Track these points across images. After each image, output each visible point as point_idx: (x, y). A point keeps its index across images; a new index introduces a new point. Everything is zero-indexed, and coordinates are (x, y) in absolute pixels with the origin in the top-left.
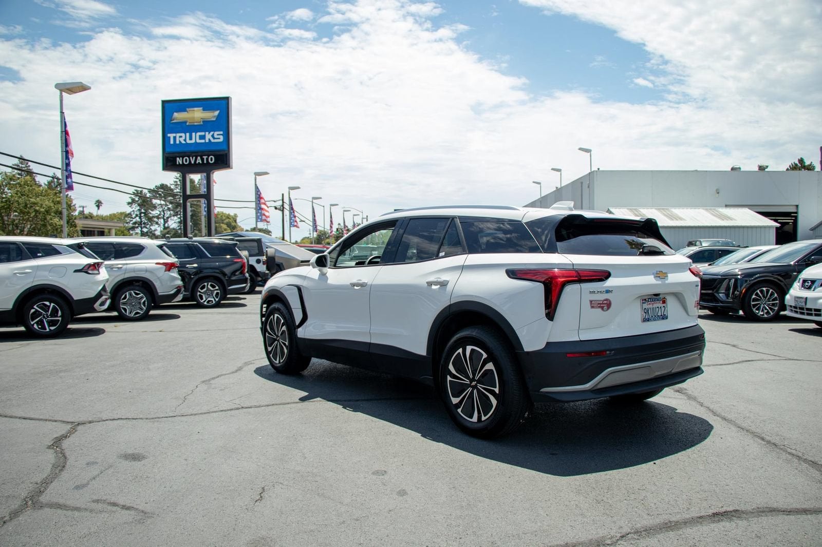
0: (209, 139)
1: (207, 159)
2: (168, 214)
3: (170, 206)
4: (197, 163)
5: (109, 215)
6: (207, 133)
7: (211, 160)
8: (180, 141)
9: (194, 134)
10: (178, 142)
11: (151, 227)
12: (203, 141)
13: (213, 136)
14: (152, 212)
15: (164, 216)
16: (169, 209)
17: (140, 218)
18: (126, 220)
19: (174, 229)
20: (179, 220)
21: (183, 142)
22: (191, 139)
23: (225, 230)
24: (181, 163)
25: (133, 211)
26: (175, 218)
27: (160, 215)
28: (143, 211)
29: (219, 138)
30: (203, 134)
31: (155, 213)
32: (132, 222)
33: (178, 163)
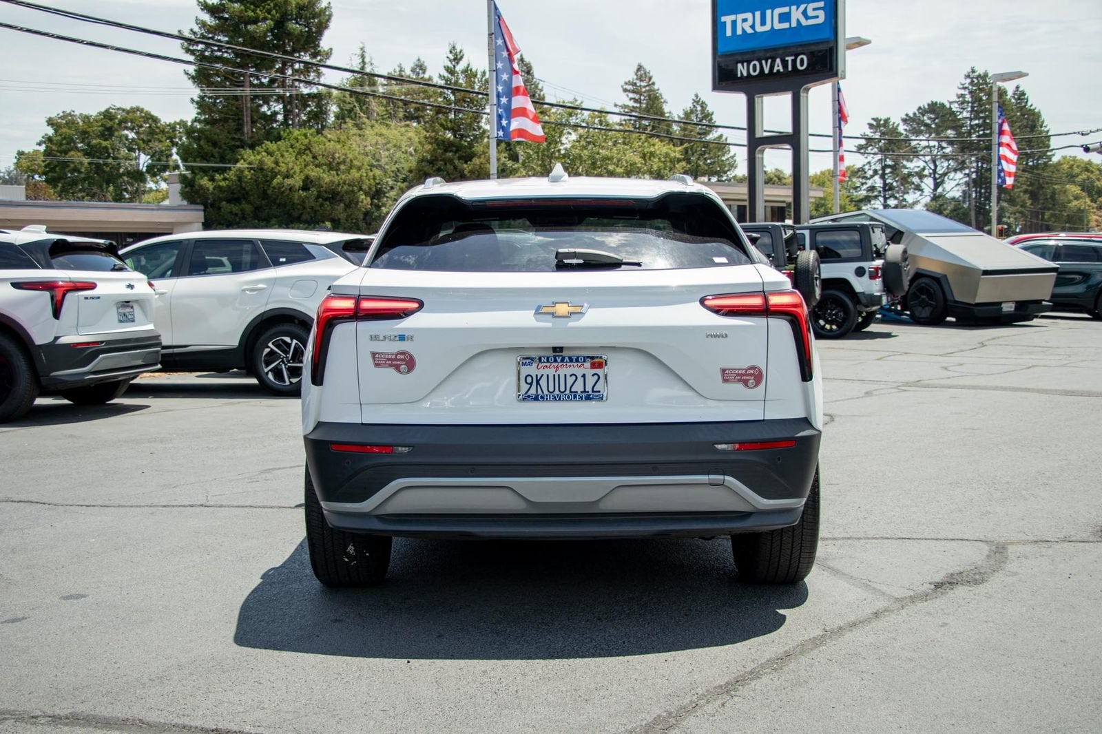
0: (798, 20)
1: (794, 62)
2: (943, 166)
3: (949, 150)
4: (775, 71)
5: (819, 173)
6: (794, 8)
7: (802, 64)
8: (743, 30)
9: (768, 12)
10: (739, 32)
11: (906, 196)
12: (786, 25)
13: (805, 13)
14: (908, 165)
15: (935, 172)
16: (946, 157)
17: (883, 177)
18: (855, 183)
19: (953, 199)
20: (967, 179)
21: (750, 31)
22: (763, 23)
23: (1077, 198)
24: (745, 74)
25: (869, 163)
26: (959, 175)
27: (924, 169)
28: (889, 162)
29: (817, 17)
30: (786, 10)
31: (914, 165)
32: (865, 187)
33: (739, 75)
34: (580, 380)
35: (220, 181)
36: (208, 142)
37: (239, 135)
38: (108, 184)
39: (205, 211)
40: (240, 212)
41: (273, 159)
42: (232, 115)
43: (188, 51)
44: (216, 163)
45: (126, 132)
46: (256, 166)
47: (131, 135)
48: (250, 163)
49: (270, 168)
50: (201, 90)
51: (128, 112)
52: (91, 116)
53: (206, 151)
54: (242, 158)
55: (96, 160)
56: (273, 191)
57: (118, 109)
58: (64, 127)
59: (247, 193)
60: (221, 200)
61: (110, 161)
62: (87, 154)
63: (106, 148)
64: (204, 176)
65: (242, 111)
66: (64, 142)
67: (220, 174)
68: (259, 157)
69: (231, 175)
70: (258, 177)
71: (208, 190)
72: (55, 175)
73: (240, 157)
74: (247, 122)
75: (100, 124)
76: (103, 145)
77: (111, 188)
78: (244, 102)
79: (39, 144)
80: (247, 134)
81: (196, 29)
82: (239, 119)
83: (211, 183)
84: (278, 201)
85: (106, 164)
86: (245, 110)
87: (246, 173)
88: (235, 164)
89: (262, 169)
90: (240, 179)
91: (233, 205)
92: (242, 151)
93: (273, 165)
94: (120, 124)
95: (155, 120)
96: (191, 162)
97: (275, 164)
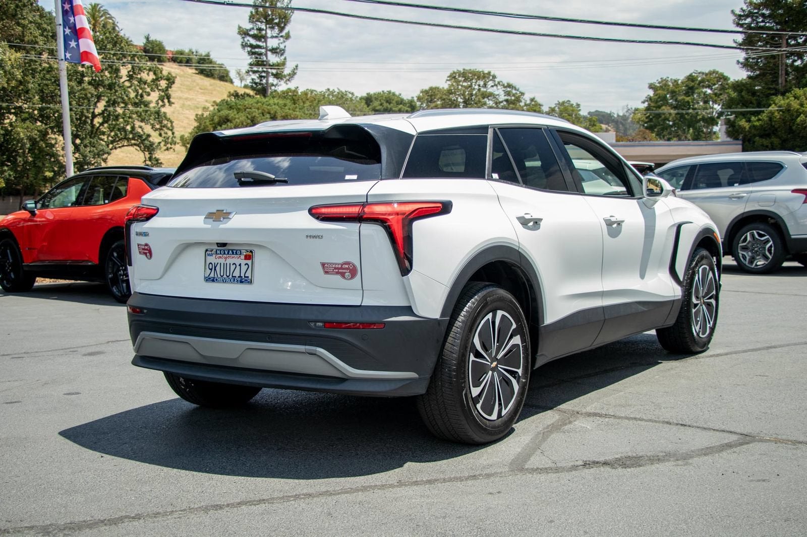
34: (238, 267)
35: (755, 122)
36: (748, 92)
37: (774, 85)
38: (689, 128)
39: (743, 145)
40: (770, 145)
41: (798, 102)
42: (769, 70)
43: (738, 25)
44: (753, 108)
45: (704, 90)
46: (784, 108)
47: (709, 91)
48: (780, 107)
49: (796, 110)
50: (746, 53)
51: (706, 75)
52: (678, 80)
53: (746, 99)
54: (774, 103)
55: (680, 111)
56: (796, 127)
57: (699, 73)
58: (660, 90)
59: (776, 130)
60: (755, 136)
61: (691, 111)
62: (675, 108)
63: (688, 102)
64: (743, 119)
65: (778, 66)
66: (659, 100)
67: (755, 116)
68: (787, 101)
69: (764, 116)
70: (786, 117)
71: (745, 129)
72: (652, 123)
73: (772, 102)
74: (782, 75)
75: (685, 85)
76: (686, 100)
77: (691, 130)
78: (780, 59)
79: (643, 102)
80: (781, 84)
81: (745, 8)
82: (775, 73)
83: (747, 124)
84: (801, 135)
85: (687, 114)
86: (780, 66)
87: (776, 114)
88: (768, 108)
89: (789, 110)
90: (770, 119)
91: (764, 140)
92: (774, 97)
93: (799, 107)
94: (699, 84)
95: (726, 79)
96: (733, 108)
97: (800, 106)
